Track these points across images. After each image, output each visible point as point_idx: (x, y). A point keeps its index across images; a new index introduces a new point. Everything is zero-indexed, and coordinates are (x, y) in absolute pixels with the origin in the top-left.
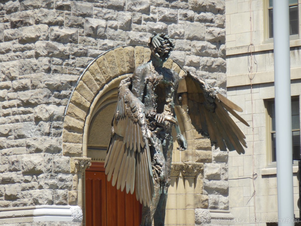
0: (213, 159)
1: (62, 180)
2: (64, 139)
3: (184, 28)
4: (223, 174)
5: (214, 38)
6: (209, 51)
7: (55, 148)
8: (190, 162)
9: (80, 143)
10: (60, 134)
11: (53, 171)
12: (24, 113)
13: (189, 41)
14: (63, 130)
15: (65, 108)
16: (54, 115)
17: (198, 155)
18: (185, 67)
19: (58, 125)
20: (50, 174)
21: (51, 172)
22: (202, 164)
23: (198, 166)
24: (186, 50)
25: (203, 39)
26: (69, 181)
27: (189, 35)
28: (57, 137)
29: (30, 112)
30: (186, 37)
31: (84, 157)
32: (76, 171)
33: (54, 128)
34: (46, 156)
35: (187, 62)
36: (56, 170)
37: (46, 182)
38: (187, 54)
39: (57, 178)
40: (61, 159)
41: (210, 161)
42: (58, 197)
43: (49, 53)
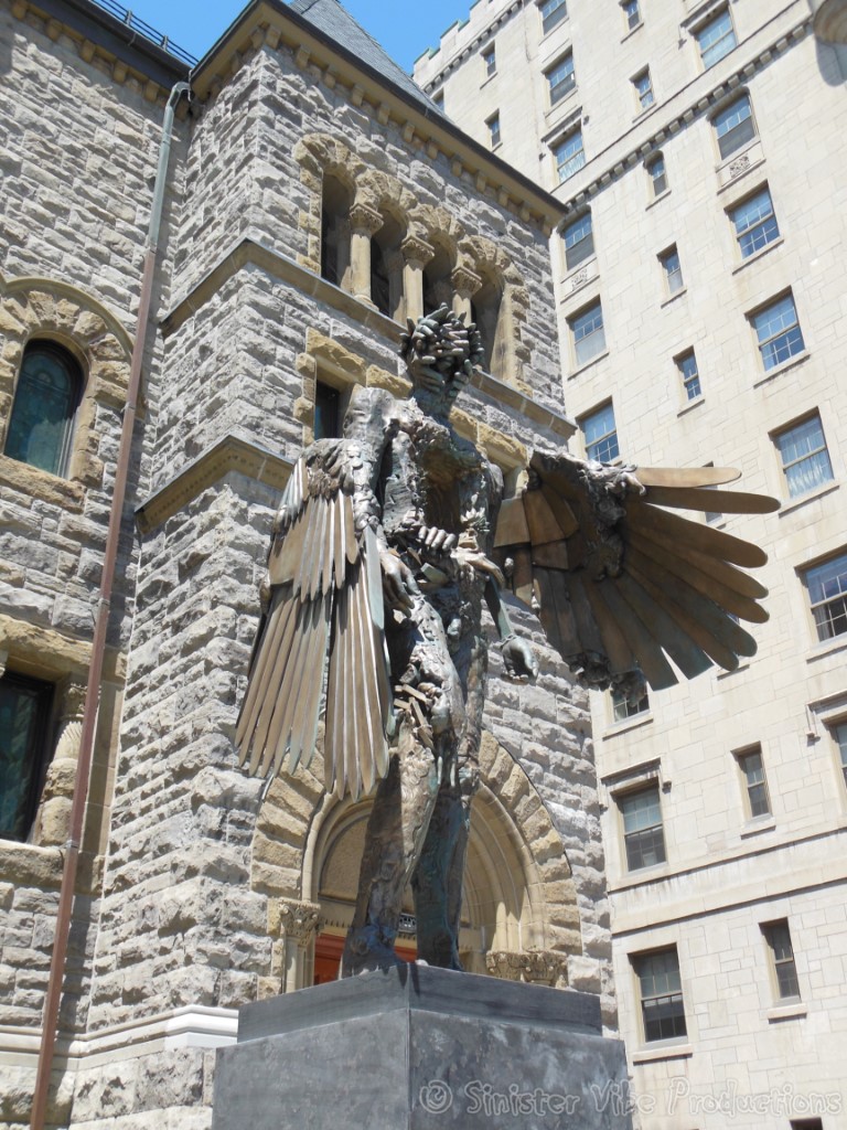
0: (584, 948)
1: (242, 947)
2: (257, 853)
3: (517, 691)
4: (605, 982)
5: (571, 720)
6: (566, 743)
7: (229, 868)
8: (540, 947)
9: (295, 868)
10: (248, 840)
11: (221, 921)
12: (175, 795)
13: (527, 716)
14: (256, 832)
15: (263, 785)
16: (235, 794)
17: (554, 935)
18: (522, 760)
19: (242, 819)
20: (213, 929)
21: (216, 924)
22: (564, 954)
23: (557, 957)
24: (523, 731)
25: (553, 720)
26: (261, 952)
27: (527, 704)
28: (238, 843)
29: (185, 791)
30: (522, 707)
31: (305, 900)
32: (282, 932)
33: (232, 822)
34: (206, 883)
35: (526, 751)
36: (230, 922)
37: (202, 945)
38: (526, 738)
39: (230, 941)
40: (244, 898)
41: (578, 952)
42: (231, 987)
43: (232, 662)
